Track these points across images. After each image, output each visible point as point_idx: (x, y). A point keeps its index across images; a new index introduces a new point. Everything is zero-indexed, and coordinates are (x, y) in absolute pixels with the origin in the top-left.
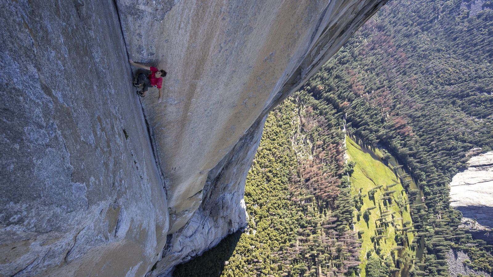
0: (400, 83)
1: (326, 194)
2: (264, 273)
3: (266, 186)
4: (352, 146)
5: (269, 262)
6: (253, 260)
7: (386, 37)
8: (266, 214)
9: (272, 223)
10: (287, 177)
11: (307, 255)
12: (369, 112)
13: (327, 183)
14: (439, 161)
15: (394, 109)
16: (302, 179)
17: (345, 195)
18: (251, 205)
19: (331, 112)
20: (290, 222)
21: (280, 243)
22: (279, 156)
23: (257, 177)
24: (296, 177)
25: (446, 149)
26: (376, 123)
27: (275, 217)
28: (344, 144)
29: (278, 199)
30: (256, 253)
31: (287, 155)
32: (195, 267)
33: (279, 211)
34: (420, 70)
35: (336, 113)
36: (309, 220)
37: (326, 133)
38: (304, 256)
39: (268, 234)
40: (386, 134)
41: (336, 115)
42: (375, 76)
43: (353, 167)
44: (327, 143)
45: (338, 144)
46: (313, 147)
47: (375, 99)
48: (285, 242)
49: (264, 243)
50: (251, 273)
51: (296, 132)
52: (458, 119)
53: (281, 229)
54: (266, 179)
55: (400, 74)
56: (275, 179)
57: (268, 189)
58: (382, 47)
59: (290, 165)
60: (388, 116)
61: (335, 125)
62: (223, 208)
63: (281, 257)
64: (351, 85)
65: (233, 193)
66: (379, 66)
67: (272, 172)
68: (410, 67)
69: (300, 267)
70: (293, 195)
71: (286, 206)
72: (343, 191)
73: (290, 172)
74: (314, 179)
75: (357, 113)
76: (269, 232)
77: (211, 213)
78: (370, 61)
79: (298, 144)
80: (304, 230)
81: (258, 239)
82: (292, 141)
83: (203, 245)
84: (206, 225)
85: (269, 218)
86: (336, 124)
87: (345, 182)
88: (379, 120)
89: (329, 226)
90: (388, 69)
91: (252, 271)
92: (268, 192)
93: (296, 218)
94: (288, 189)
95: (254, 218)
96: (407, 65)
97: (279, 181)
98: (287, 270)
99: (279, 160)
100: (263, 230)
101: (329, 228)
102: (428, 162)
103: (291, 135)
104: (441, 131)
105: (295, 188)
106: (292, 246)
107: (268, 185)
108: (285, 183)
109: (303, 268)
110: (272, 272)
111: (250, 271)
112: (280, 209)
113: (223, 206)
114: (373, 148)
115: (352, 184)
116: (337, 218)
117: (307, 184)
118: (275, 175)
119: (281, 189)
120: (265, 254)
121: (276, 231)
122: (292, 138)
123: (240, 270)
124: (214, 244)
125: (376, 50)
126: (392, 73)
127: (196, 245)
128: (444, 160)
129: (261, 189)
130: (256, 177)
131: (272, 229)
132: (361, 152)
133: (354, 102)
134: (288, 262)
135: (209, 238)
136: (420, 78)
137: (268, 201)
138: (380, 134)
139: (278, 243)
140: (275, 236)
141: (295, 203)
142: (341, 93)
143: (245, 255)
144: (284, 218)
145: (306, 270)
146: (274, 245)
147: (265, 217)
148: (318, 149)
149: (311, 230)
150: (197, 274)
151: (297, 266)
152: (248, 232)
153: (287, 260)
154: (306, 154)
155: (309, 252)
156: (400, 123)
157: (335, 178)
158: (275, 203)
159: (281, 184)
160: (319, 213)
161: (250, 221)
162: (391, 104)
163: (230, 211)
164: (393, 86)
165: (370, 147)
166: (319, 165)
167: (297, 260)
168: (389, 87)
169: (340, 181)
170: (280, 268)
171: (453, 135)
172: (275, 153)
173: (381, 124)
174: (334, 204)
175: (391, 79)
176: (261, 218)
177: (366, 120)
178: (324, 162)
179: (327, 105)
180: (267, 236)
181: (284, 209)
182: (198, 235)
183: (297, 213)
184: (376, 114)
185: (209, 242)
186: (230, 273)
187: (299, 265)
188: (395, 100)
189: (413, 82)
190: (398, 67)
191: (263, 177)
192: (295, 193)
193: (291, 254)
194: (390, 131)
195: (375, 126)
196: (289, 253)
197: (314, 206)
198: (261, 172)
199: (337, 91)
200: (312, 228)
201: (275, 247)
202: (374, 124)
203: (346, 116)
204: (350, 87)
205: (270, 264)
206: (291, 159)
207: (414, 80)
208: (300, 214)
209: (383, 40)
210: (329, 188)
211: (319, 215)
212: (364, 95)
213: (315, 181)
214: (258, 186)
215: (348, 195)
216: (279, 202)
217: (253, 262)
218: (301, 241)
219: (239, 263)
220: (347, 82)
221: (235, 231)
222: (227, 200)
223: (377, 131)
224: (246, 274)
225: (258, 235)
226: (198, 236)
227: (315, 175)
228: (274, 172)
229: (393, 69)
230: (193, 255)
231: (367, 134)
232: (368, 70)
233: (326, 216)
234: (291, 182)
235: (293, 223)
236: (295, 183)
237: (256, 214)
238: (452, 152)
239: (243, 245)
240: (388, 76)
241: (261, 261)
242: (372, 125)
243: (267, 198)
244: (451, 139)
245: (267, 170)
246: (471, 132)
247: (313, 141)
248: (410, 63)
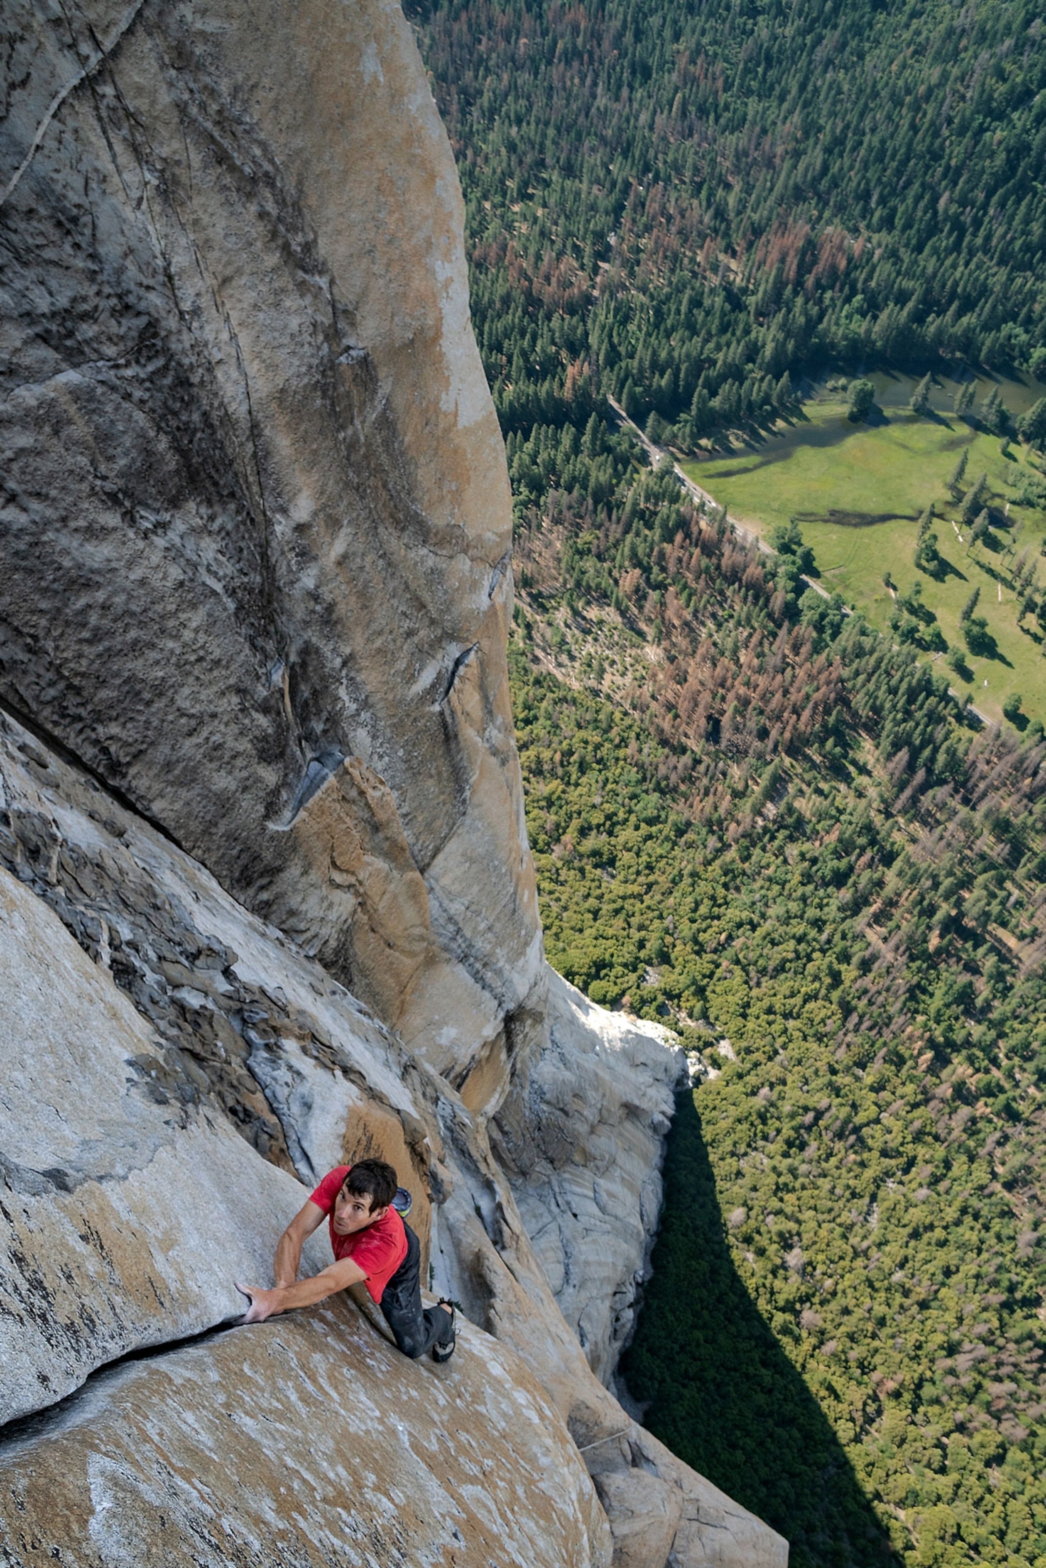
0: (660, 119)
1: (806, 714)
2: (867, 1124)
3: (616, 887)
4: (733, 479)
5: (848, 1080)
6: (801, 1126)
7: (464, 16)
8: (703, 964)
9: (744, 969)
10: (646, 792)
11: (934, 941)
12: (669, 322)
13: (779, 677)
14: (1013, 239)
15: (728, 227)
16: (695, 745)
17: (860, 652)
18: (634, 990)
19: (562, 448)
20: (794, 907)
21: (827, 998)
22: (558, 757)
23: (564, 893)
24: (673, 760)
25: (1000, 180)
26: (724, 329)
27: (737, 943)
28: (703, 505)
29: (693, 885)
30: (793, 1096)
31: (579, 727)
32: (671, 1317)
33: (733, 914)
34: (679, 7)
35: (581, 432)
36: (840, 840)
37: (616, 531)
38: (925, 956)
39: (770, 1011)
40: (788, 335)
41: (586, 438)
42: (568, 183)
43: (800, 544)
44: (649, 556)
45: (684, 524)
46: (623, 613)
47: (642, 256)
48: (836, 979)
49: (784, 1047)
50: (833, 1161)
51: (528, 626)
52: (944, 42)
53: (791, 956)
54: (596, 866)
55: (631, 88)
56: (621, 839)
57: (635, 889)
58: (491, 63)
59: (618, 747)
60: (733, 265)
61: (617, 475)
62: (566, 1113)
63: (870, 1029)
64: (528, 294)
65: (549, 1045)
66: (544, 136)
67: (590, 828)
68: (639, 35)
69: (947, 993)
70: (720, 822)
71: (734, 878)
72: (845, 650)
73: (640, 766)
74: (730, 707)
75: (635, 363)
76: (766, 1003)
77: (552, 1162)
78: (503, 151)
79: (572, 658)
80: (855, 884)
81: (757, 1056)
82: (548, 665)
83: (625, 1246)
84: (575, 1202)
85: (725, 964)
86: (615, 469)
87: (823, 616)
88: (723, 314)
89: (908, 792)
90: (581, 119)
91: (830, 1155)
92: (639, 897)
93: (797, 878)
94: (689, 824)
95: (683, 1014)
96: (620, 35)
97: (637, 828)
98: (920, 1043)
99: (574, 770)
100: (744, 1016)
101: (914, 800)
102: (986, 278)
103: (523, 654)
104: (928, 140)
105: (706, 794)
106: (866, 966)
107: (621, 877)
108: (663, 814)
109: (956, 987)
110: (885, 1095)
111: (827, 1160)
112: (727, 903)
113: (562, 1110)
114: (792, 415)
115: (848, 595)
116: (905, 750)
117: (724, 744)
118: (611, 824)
119: (668, 845)
120: (816, 1072)
121: (782, 977)
122: (536, 660)
123: (794, 1190)
124: (652, 1207)
125: (480, 93)
126: (603, 114)
127: (605, 1272)
128: (1027, 221)
129: (617, 912)
130: (564, 897)
131: (766, 982)
132: (775, 468)
133: (593, 340)
134: (901, 1020)
135: (620, 1212)
136: (703, 33)
137: (668, 922)
138: (768, 351)
139: (820, 1003)
140: (793, 995)
141: (751, 839)
142: (524, 354)
143: (765, 1138)
144: (763, 916)
145: (971, 984)
146: (817, 1020)
147: (711, 976)
148: (648, 606)
149: (870, 865)
150: (694, 1327)
151: (936, 1003)
152: (710, 1069)
153: (890, 1018)
154: (628, 660)
155: (929, 928)
156: (792, 253)
157: (782, 633)
158: (697, 904)
159: (654, 829)
160: (842, 787)
161: (681, 1033)
162: (706, 219)
163: (596, 1089)
164: (651, 153)
165: (780, 424)
166: (701, 651)
167: (918, 985)
168: (647, 169)
169: (805, 630)
170: (898, 1060)
171: (973, 114)
172: (539, 762)
173: (742, 316)
174: (855, 714)
175: (624, 137)
176: (700, 992)
177: (688, 355)
178: (703, 624)
179: (526, 439)
180: (772, 1017)
181: (738, 889)
182: (583, 1248)
183: (785, 861)
184: (696, 303)
185: (635, 1221)
186: (774, 1229)
187: (938, 994)
188: (704, 194)
189: (696, 70)
190: (603, 75)
191: (582, 871)
192: (722, 811)
193: (888, 990)
194: (789, 311)
195: (728, 345)
196: (879, 993)
197: (809, 784)
198: (559, 864)
199: (510, 361)
200: (869, 854)
201: (823, 1021)
202: (724, 339)
203: (615, 405)
204: (533, 301)
205: (858, 1079)
206: (604, 725)
207: (693, 62)
208: (796, 852)
209: (467, 39)
210: (796, 685)
211: (852, 793)
212: (598, 279)
213: (736, 711)
214: (596, 914)
215: (867, 642)
216: (703, 887)
217: (809, 1129)
218: (878, 919)
219: (774, 1176)
220: (507, 300)
221: (670, 1110)
222: (555, 1081)
223: (752, 353)
224: (820, 1181)
225: (744, 1044)
226: (584, 1250)
227: (721, 691)
228: (597, 818)
229: (594, 96)
230: (630, 1297)
231: (734, 398)
232: (525, 184)
233: (869, 774)
234: (675, 789)
235: (804, 899)
236: (689, 779)
237: (679, 996)
238: (1025, 172)
239: (731, 1120)
240: (603, 139)
241: (824, 1103)
242: (718, 348)
243: (661, 917)
244: (982, 130)
245: (570, 837)
246: (1016, 45)
247: (605, 596)
248: (625, 21)
